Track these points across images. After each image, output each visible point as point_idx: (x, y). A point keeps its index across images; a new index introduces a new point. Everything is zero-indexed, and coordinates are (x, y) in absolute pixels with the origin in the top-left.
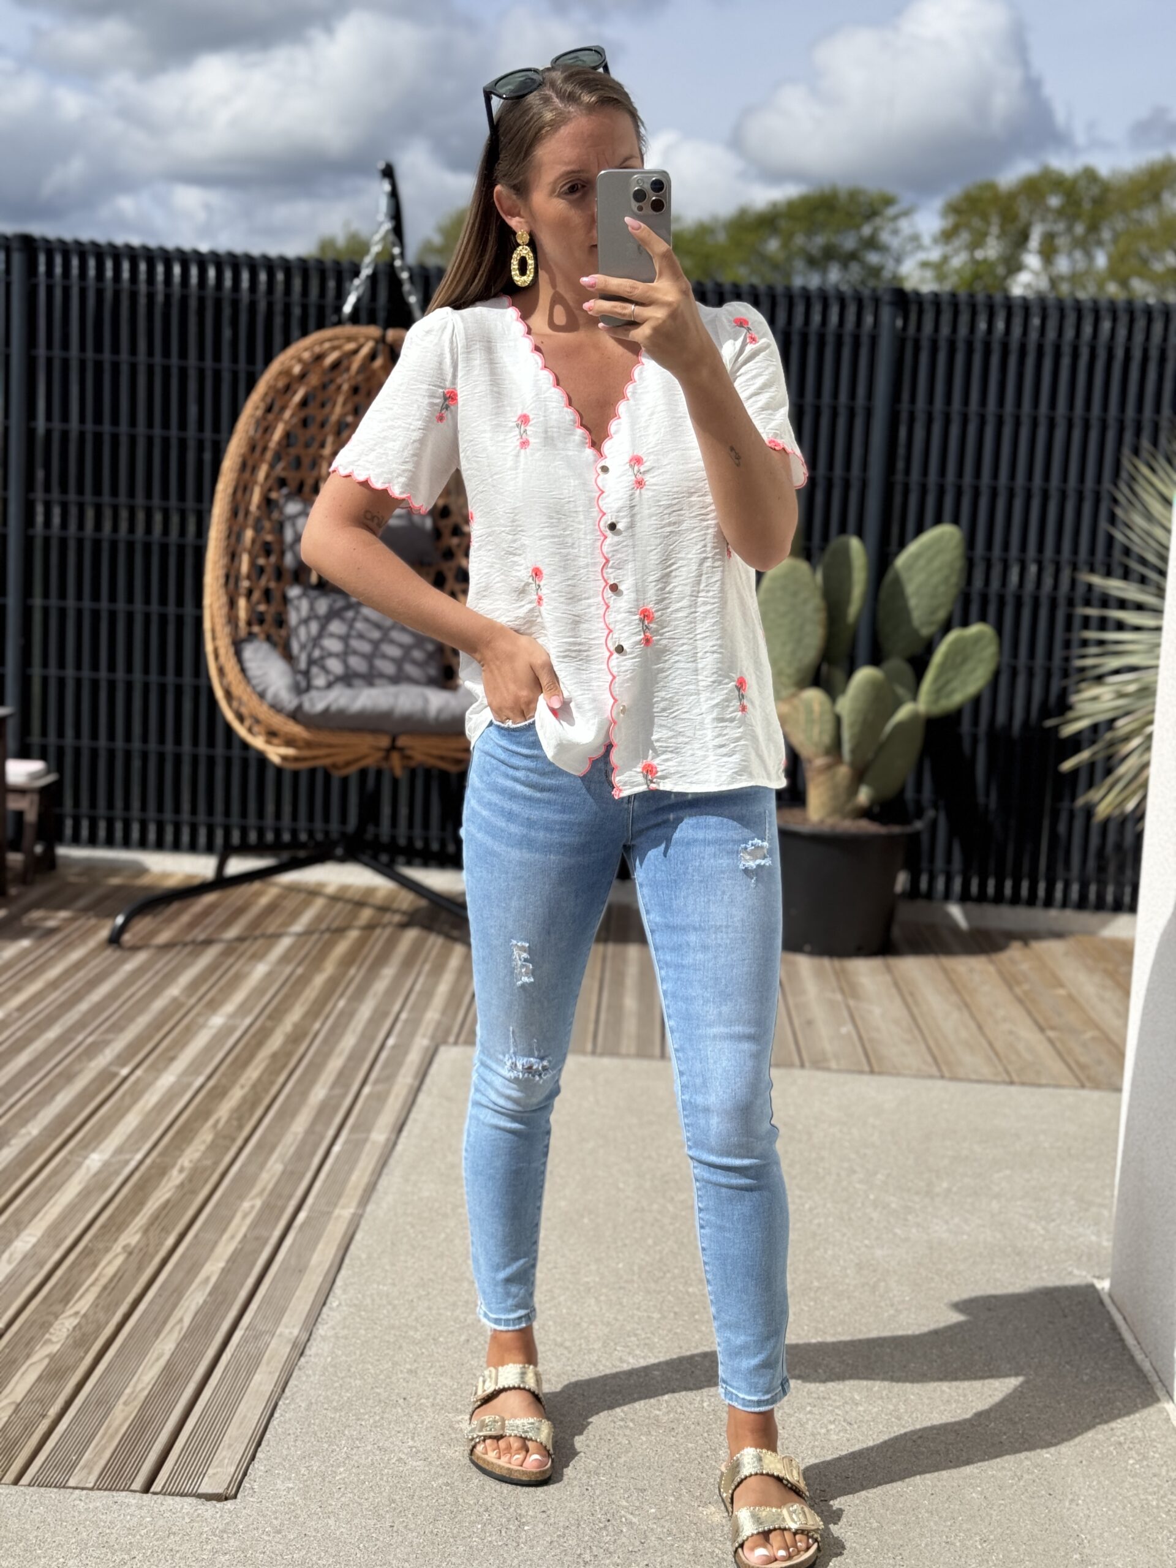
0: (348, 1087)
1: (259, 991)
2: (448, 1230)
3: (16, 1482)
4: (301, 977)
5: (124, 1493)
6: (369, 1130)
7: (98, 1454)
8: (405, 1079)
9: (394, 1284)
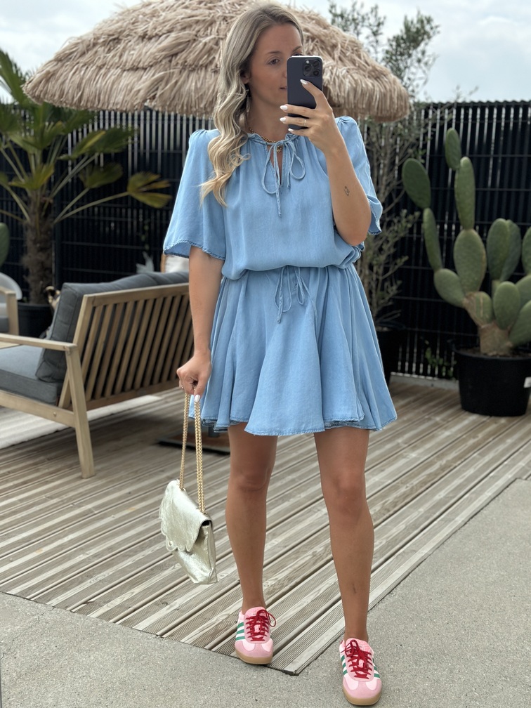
0: (457, 494)
1: (439, 444)
2: (468, 569)
3: (210, 649)
4: (464, 439)
6: (457, 515)
8: (489, 493)
9: (427, 590)
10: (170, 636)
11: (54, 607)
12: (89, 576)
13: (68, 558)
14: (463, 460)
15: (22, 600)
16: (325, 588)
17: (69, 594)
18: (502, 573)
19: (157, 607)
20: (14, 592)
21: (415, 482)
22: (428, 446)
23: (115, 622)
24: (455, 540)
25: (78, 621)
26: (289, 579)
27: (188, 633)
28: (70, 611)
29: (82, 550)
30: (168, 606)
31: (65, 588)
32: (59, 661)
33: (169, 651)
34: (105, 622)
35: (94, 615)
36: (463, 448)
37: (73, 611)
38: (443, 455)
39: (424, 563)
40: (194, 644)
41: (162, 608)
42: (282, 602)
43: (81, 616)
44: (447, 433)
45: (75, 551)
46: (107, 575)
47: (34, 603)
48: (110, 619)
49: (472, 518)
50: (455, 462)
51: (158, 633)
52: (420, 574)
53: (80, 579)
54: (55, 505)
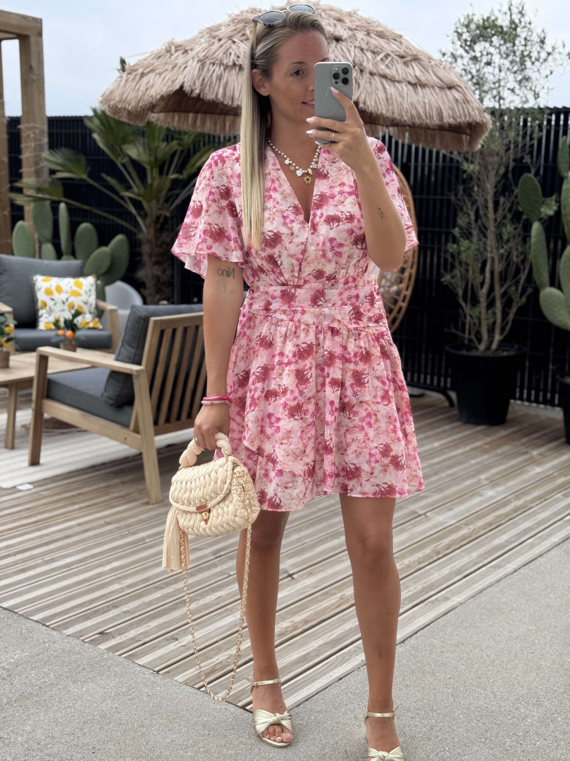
0: (520, 538)
1: (525, 481)
2: (496, 621)
3: (199, 689)
4: (555, 477)
5: (232, 706)
6: (509, 563)
7: (239, 686)
9: (442, 642)
10: (166, 673)
11: (69, 636)
12: (115, 606)
13: (103, 586)
14: (542, 500)
15: (40, 626)
16: (338, 633)
17: (89, 623)
18: (530, 627)
19: (166, 642)
20: (36, 618)
21: (480, 523)
22: (510, 484)
23: (120, 655)
24: (495, 589)
25: (85, 651)
26: (306, 621)
27: (184, 671)
28: (83, 641)
29: (119, 580)
30: (177, 642)
31: (87, 617)
32: (51, 691)
33: (158, 688)
34: (111, 654)
35: (103, 646)
36: (549, 487)
37: (86, 641)
38: (524, 494)
39: (452, 612)
40: (186, 683)
41: (170, 643)
42: (289, 645)
43: (91, 646)
44: (538, 470)
45: (112, 580)
46: (132, 607)
47: (51, 630)
48: (117, 651)
49: (524, 565)
50: (532, 503)
51: (156, 669)
52: (442, 624)
53: (105, 609)
54: (111, 531)
